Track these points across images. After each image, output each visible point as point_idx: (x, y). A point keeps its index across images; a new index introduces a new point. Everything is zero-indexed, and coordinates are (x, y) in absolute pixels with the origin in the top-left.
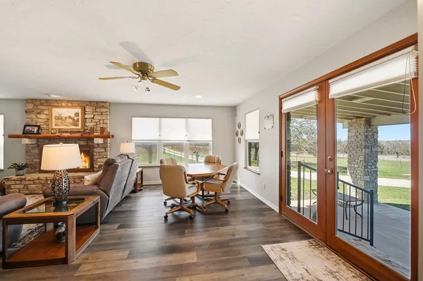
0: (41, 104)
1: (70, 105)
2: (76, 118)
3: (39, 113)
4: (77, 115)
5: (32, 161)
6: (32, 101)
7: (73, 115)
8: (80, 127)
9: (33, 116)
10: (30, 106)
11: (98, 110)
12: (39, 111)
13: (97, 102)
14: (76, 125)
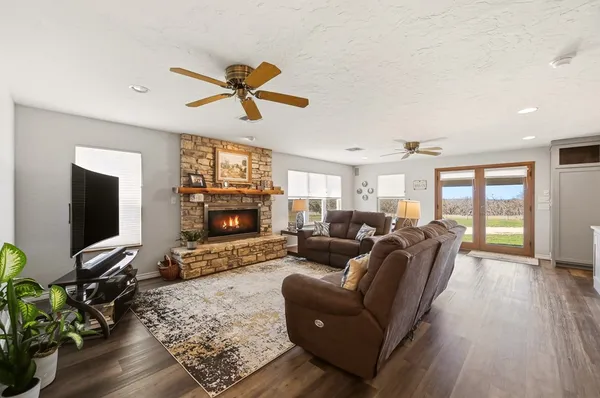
0: (204, 144)
1: (236, 149)
2: (243, 168)
3: (201, 157)
4: (244, 163)
5: (193, 227)
6: (192, 137)
7: (240, 164)
8: (247, 180)
9: (193, 160)
10: (189, 146)
11: (263, 159)
12: (201, 153)
13: (263, 149)
14: (243, 176)
